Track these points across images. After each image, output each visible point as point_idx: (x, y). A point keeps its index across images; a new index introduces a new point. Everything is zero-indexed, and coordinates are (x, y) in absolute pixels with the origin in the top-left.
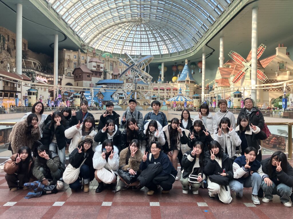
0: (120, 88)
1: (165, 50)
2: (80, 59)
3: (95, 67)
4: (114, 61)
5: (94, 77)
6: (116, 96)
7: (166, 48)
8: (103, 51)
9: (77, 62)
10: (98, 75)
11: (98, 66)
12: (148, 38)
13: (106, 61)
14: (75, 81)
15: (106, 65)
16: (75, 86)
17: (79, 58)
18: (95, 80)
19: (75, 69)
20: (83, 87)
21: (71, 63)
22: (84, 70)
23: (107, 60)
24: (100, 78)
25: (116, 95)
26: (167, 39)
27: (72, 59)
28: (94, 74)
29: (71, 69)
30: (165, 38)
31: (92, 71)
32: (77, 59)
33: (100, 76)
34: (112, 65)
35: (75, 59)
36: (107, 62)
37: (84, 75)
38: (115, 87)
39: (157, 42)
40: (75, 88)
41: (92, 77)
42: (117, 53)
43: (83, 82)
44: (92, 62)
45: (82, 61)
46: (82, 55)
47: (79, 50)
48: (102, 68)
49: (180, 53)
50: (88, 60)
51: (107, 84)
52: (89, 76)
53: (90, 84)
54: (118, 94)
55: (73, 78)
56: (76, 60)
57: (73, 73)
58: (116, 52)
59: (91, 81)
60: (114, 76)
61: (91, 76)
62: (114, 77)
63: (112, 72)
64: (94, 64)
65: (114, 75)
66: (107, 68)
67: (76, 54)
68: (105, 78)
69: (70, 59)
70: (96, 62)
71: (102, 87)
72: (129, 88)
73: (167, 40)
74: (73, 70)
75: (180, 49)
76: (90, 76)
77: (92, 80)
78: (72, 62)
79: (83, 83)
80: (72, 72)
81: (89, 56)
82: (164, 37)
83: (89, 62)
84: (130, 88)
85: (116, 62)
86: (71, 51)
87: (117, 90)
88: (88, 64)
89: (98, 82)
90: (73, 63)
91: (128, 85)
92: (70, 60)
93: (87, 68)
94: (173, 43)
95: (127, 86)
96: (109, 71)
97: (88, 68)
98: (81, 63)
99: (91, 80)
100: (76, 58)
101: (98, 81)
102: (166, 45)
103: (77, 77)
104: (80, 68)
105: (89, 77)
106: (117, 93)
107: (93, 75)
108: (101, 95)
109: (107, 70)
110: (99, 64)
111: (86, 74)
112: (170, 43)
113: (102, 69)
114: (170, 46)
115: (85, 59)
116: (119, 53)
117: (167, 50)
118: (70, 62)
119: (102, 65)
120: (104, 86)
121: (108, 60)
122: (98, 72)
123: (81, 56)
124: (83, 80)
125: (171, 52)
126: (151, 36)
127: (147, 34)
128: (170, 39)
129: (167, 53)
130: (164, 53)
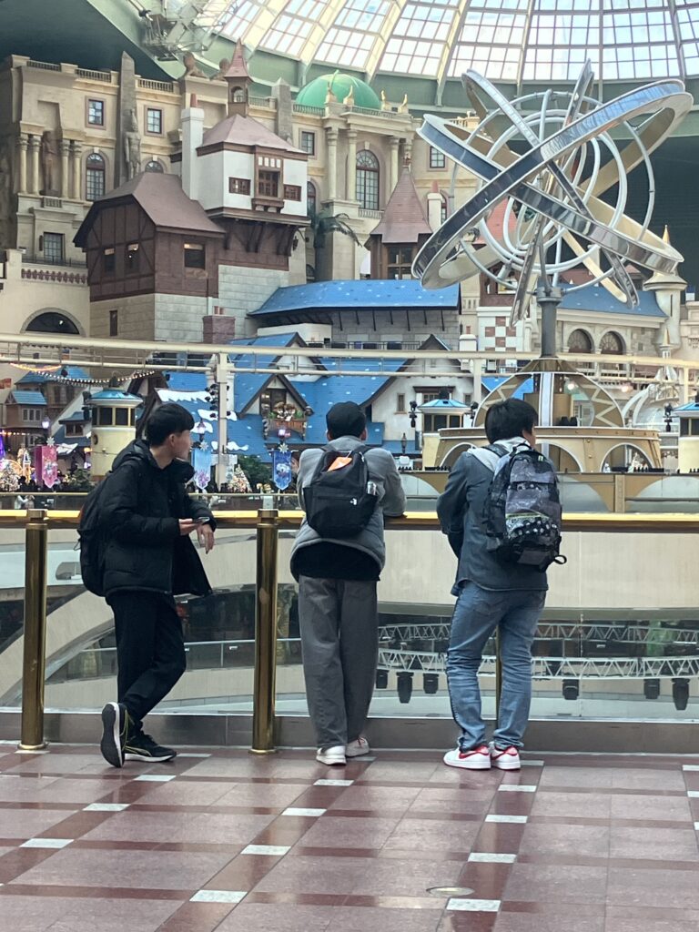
0: (433, 344)
2: (131, 127)
3: (241, 186)
4: (387, 139)
5: (237, 263)
6: (401, 409)
8: (306, 59)
9: (110, 154)
10: (267, 247)
11: (270, 179)
13: (327, 141)
14: (93, 299)
15: (325, 170)
16: (94, 336)
17: (124, 124)
18: (243, 284)
19: (97, 209)
20: (152, 339)
21: (66, 159)
22: (162, 212)
23: (336, 127)
24: (281, 273)
25: (401, 398)
27: (72, 131)
28: (235, 245)
29: (66, 208)
31: (218, 216)
32: (107, 133)
33: (278, 253)
34: (376, 171)
35: (97, 133)
36: (333, 149)
37: (161, 247)
38: (398, 339)
40: (93, 352)
41: (221, 267)
42: (416, 70)
43: (157, 306)
44: (219, 147)
45: (150, 147)
46: (147, 100)
47: (128, 63)
48: (294, 193)
50: (194, 138)
51: (335, 319)
52: (196, 260)
53: (208, 321)
54: (417, 389)
55: (84, 272)
56: (98, 140)
57: (79, 241)
58: (402, 68)
59: (216, 295)
60: (385, 251)
61: (217, 261)
62: (386, 265)
63: (371, 225)
64: (237, 165)
65: (389, 245)
66: (333, 196)
67: (103, 89)
68: (319, 270)
69: (59, 130)
70: (252, 149)
71: (298, 341)
72: (500, 342)
74: (81, 215)
76: (208, 260)
77: (222, 287)
78: (72, 155)
79: (158, 314)
80: (71, 233)
81: (203, 104)
83: (201, 151)
84: (510, 342)
85: (403, 141)
86: (69, 68)
87: (410, 361)
88: (193, 163)
89: (266, 303)
90: (78, 161)
91: (492, 323)
92: (59, 140)
93: (186, 195)
95: (490, 332)
96: (353, 213)
97: (193, 196)
98: (143, 157)
99: (211, 289)
100: (99, 122)
101: (263, 298)
103: (109, 263)
104: (131, 200)
105: (203, 266)
106: (406, 388)
107: (226, 247)
108: (289, 401)
109: (336, 210)
110: (270, 163)
111: (175, 246)
113: (299, 199)
115: (169, 126)
116: (432, 70)
118: (59, 155)
119: (295, 173)
120: (308, 331)
121: (343, 134)
122: (263, 223)
123: (140, 105)
124: (152, 291)
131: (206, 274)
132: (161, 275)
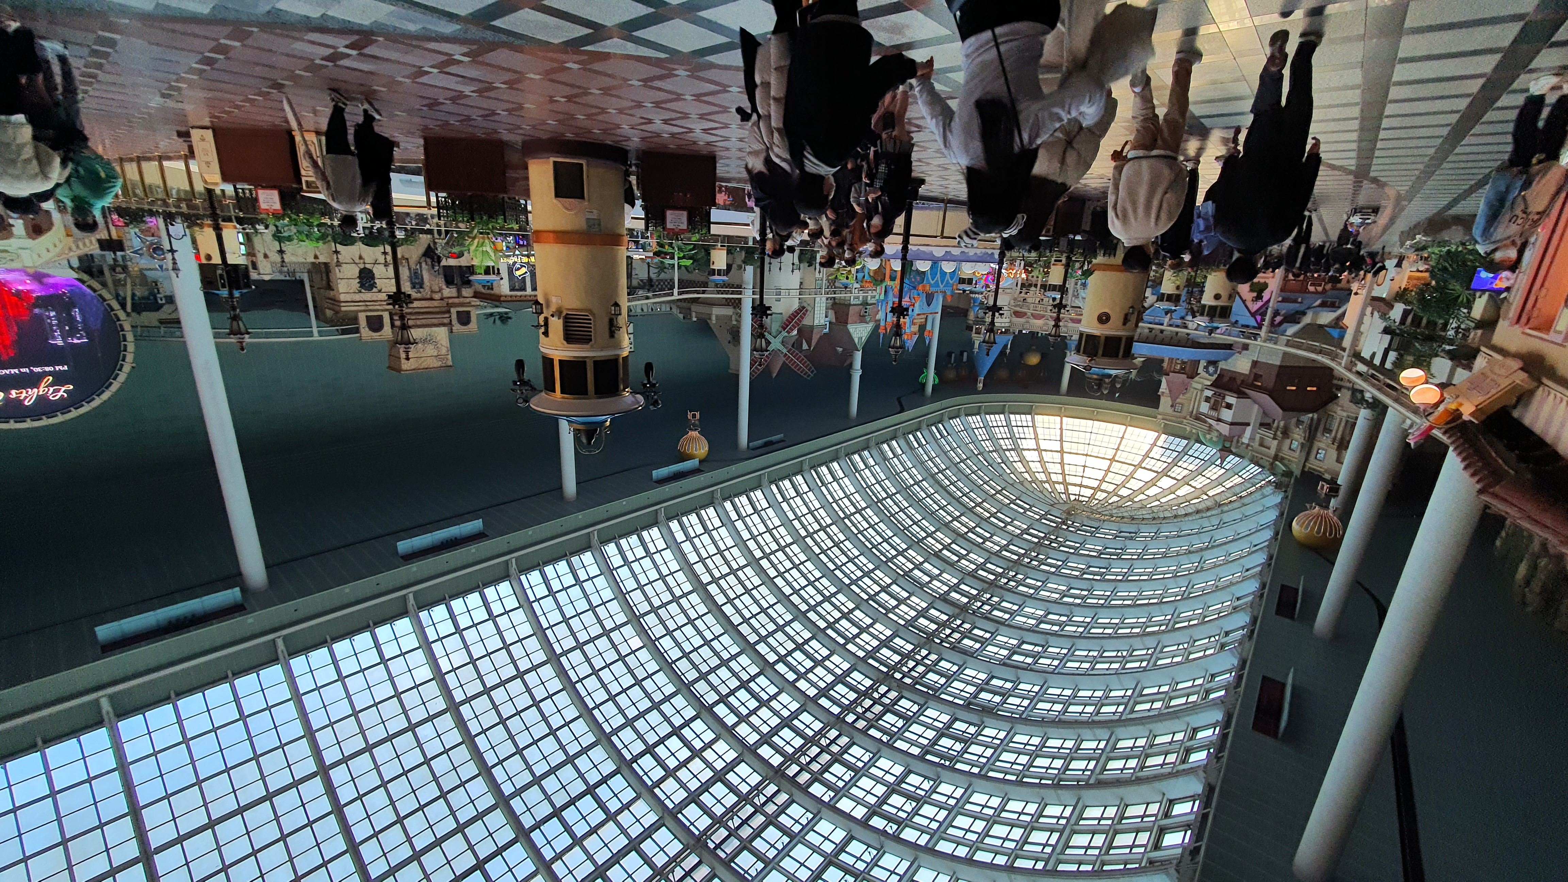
1: (1019, 424)
3: (1229, 406)
5: (1240, 374)
7: (1015, 429)
10: (1227, 379)
11: (1215, 407)
12: (1062, 463)
18: (1241, 364)
19: (1317, 408)
22: (1266, 399)
26: (1007, 453)
28: (1239, 382)
30: (1012, 456)
31: (1241, 395)
33: (1223, 375)
37: (1271, 385)
39: (1038, 449)
41: (1247, 373)
44: (1237, 424)
48: (1207, 399)
49: (976, 410)
50: (1249, 430)
52: (1257, 377)
55: (1334, 381)
57: (1334, 397)
58: (1177, 440)
59: (1251, 361)
61: (1248, 376)
64: (1227, 415)
70: (1219, 420)
73: (1008, 450)
75: (975, 421)
76: (1252, 376)
77: (1250, 364)
82: (1017, 459)
83: (1247, 424)
88: (1254, 420)
93: (1260, 405)
94: (992, 438)
97: (1256, 406)
99: (1255, 364)
102: (1012, 437)
105: (1255, 374)
107: (1243, 381)
111: (1265, 385)
112: (1001, 441)
114: (1001, 432)
117: (1014, 424)
122: (1224, 389)
124: (1280, 367)
125: (1002, 416)
126: (1051, 468)
127: (1063, 474)
128: (1001, 452)
129: (1012, 417)
130: (1023, 416)
131: (1254, 371)
132: (1274, 372)
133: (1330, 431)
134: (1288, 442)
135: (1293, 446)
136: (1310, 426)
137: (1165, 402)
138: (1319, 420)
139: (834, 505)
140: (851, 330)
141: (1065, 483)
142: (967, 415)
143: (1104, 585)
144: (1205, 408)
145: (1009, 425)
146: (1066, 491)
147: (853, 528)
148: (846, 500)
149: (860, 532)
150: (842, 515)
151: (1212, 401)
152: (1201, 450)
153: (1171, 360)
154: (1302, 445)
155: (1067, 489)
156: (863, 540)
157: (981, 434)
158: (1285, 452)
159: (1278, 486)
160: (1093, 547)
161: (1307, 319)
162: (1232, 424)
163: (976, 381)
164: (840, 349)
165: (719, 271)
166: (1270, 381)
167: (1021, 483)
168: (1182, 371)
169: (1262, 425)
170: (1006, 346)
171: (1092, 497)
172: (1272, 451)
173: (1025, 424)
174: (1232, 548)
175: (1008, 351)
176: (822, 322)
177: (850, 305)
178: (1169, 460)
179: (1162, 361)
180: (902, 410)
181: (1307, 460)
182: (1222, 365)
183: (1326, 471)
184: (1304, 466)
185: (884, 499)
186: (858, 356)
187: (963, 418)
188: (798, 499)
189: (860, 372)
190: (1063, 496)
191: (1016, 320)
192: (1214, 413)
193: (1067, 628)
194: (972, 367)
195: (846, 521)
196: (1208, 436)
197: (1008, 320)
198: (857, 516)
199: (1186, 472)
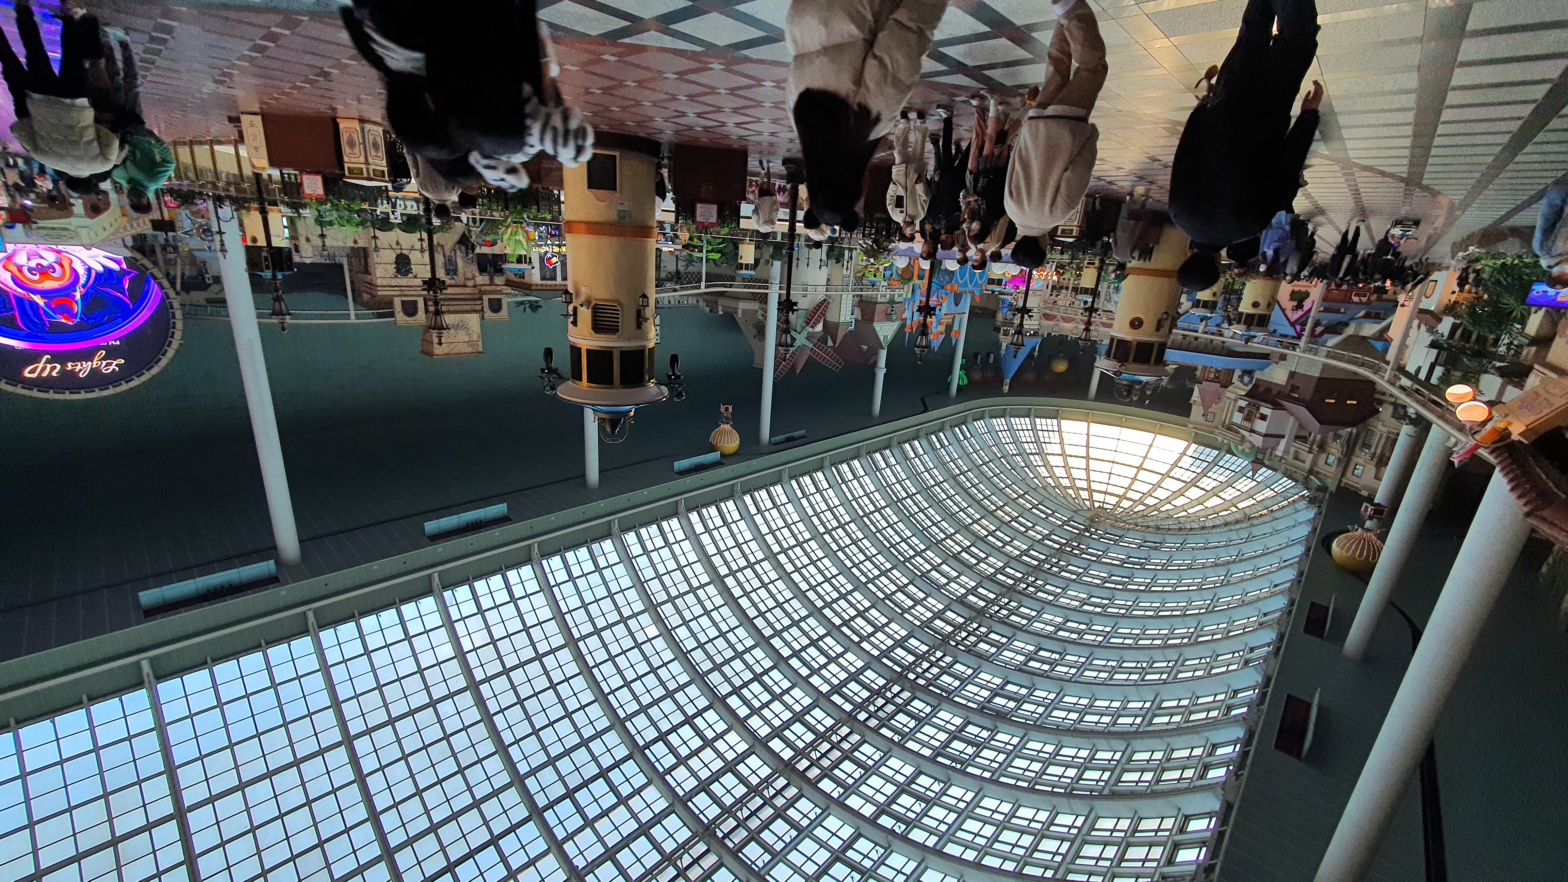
1: (1045, 428)
3: (1263, 417)
5: (1277, 384)
7: (1040, 433)
12: (1087, 469)
18: (1278, 375)
22: (1303, 412)
26: (1031, 457)
28: (1275, 393)
30: (1036, 460)
31: (1277, 406)
37: (1308, 397)
39: (1063, 454)
41: (1284, 384)
43: (1320, 371)
44: (1271, 436)
48: (1241, 410)
49: (1001, 413)
50: (1283, 442)
52: (1294, 388)
55: (1376, 396)
59: (1289, 372)
61: (1285, 387)
64: (1261, 426)
70: (1252, 431)
73: (1033, 454)
75: (999, 423)
76: (1289, 388)
77: (1287, 375)
82: (1040, 463)
83: (1282, 436)
88: (1289, 432)
93: (1296, 418)
94: (1016, 441)
97: (1292, 418)
99: (1292, 375)
102: (1037, 441)
105: (1293, 385)
107: (1279, 392)
111: (1302, 397)
112: (1026, 445)
114: (1025, 436)
117: (1039, 427)
124: (1319, 379)
125: (1027, 420)
126: (1075, 474)
127: (1088, 480)
128: (1025, 455)
129: (1038, 420)
130: (1049, 421)
131: (1292, 382)
132: (1313, 384)
133: (1369, 447)
134: (1323, 456)
135: (1330, 461)
136: (1349, 439)
137: (1197, 411)
138: (1358, 435)
139: (854, 503)
140: (877, 329)
141: (1090, 490)
142: (991, 417)
143: (1126, 595)
144: (1238, 418)
145: (1034, 429)
146: (1091, 499)
147: (872, 527)
148: (865, 499)
149: (879, 531)
150: (861, 514)
151: (1246, 411)
152: (1232, 461)
153: (1205, 368)
154: (1339, 460)
155: (1091, 496)
156: (882, 538)
157: (1005, 437)
158: (1321, 466)
159: (1312, 501)
160: (1116, 555)
161: (1350, 331)
162: (1266, 436)
163: (1002, 383)
164: (865, 347)
165: (747, 265)
166: (1308, 392)
167: (1045, 488)
168: (1216, 380)
169: (1297, 437)
170: (1034, 349)
171: (1118, 505)
172: (1307, 465)
173: (1050, 428)
174: (1260, 562)
175: (1036, 354)
176: (848, 319)
177: (877, 303)
178: (1199, 471)
179: (1196, 369)
180: (926, 410)
181: (1343, 474)
182: (1258, 375)
183: (1365, 488)
184: (1340, 481)
185: (904, 499)
186: (883, 355)
187: (987, 420)
188: (818, 496)
189: (885, 371)
190: (1087, 503)
191: (1045, 322)
192: (1247, 424)
193: (1086, 637)
194: (998, 369)
195: (865, 519)
196: (1240, 448)
197: (1037, 322)
198: (877, 514)
199: (1215, 483)
